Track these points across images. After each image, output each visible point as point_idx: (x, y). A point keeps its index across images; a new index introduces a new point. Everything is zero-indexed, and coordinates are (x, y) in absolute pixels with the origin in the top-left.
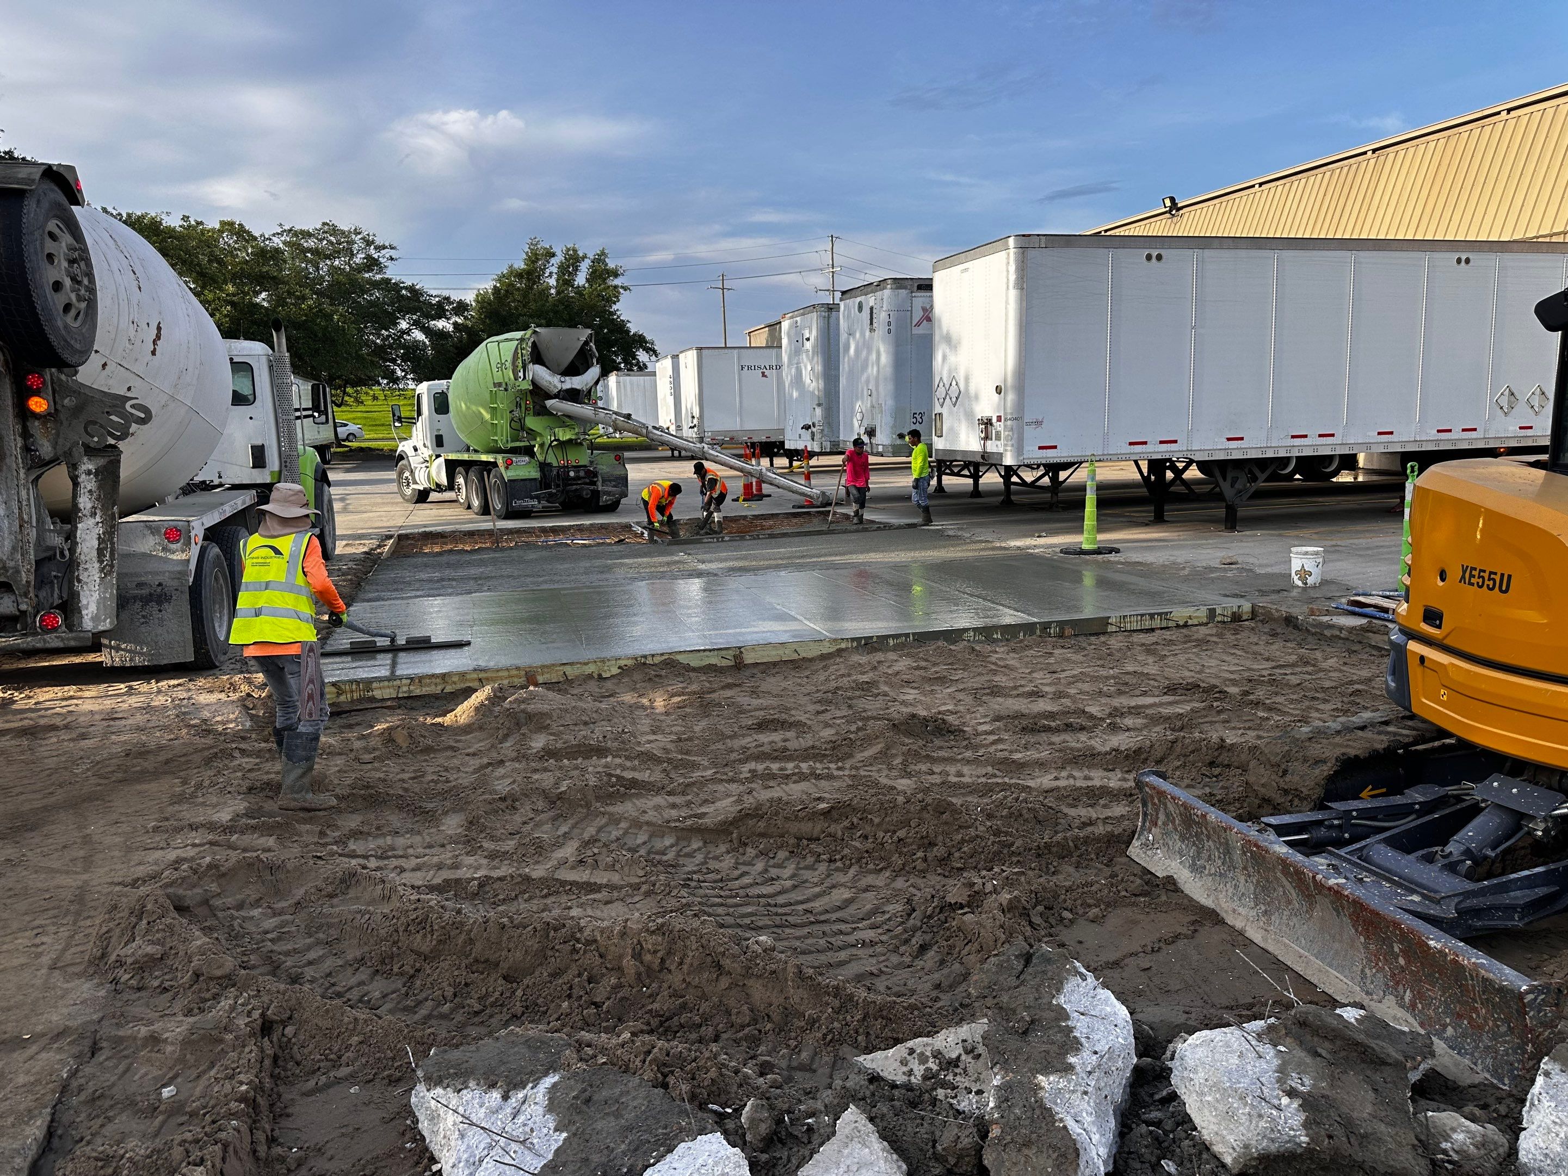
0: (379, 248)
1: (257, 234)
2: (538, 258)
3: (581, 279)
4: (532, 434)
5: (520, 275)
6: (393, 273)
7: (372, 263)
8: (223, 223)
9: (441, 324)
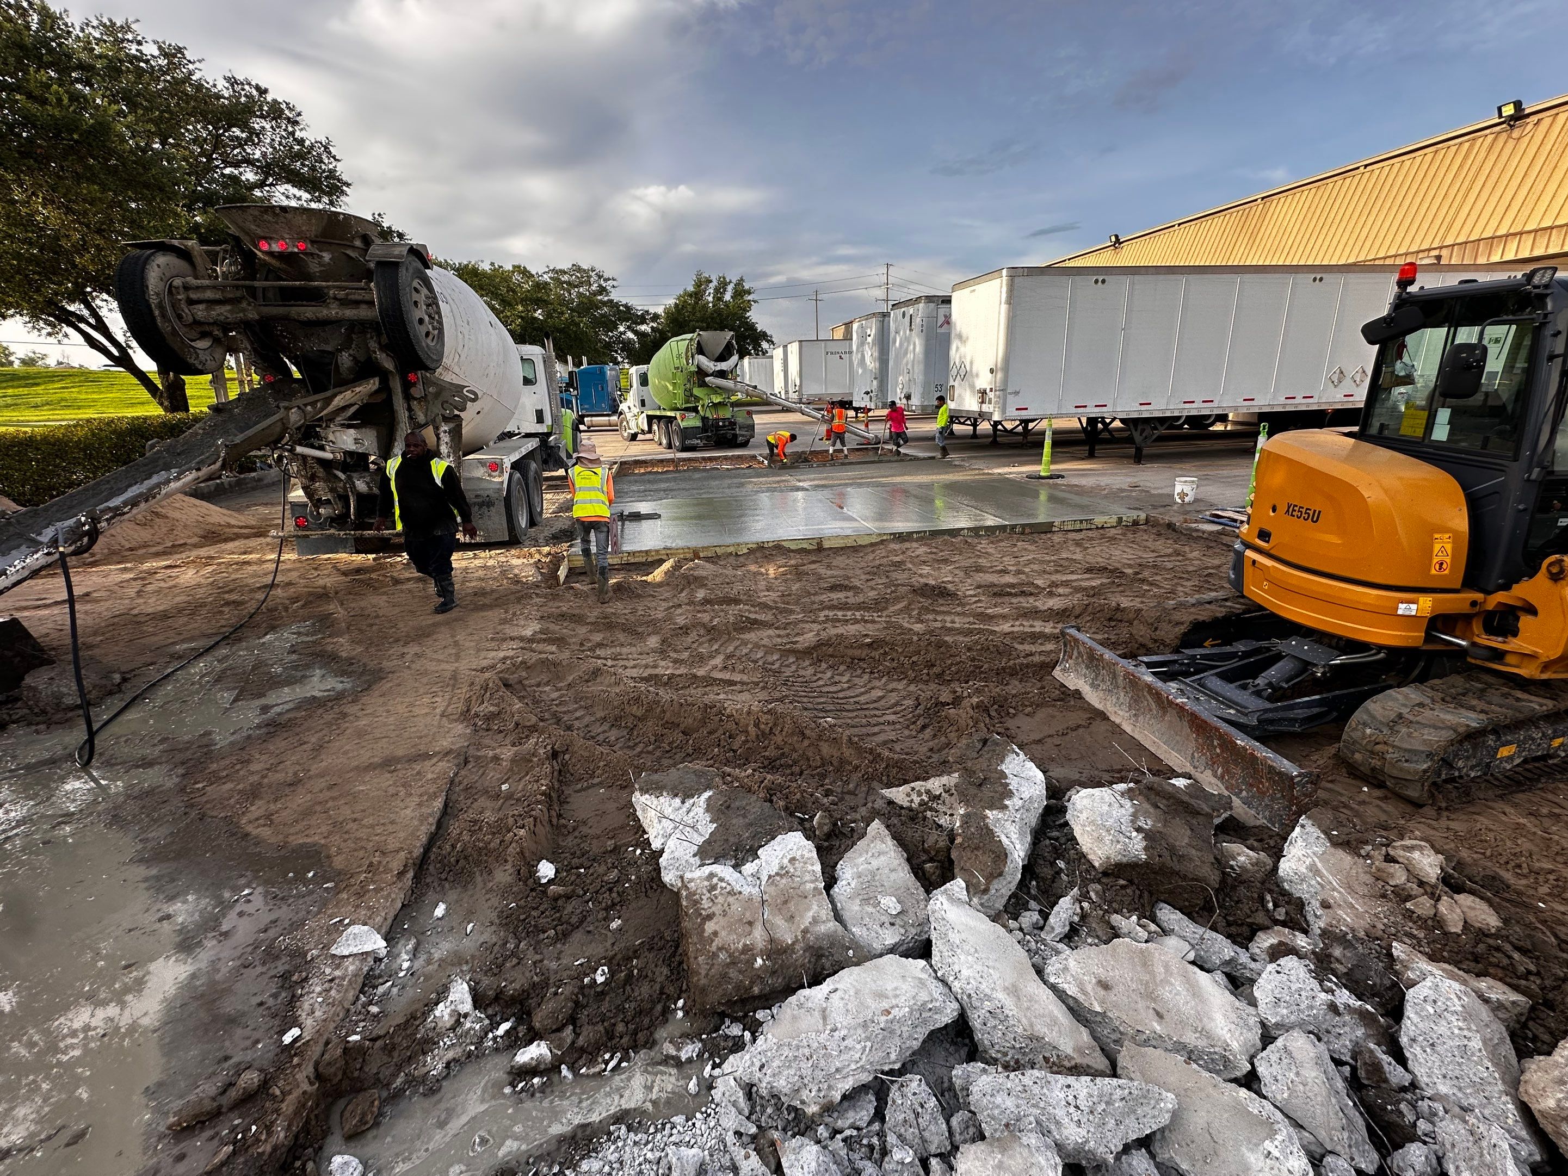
0: (606, 280)
1: (534, 272)
2: (702, 283)
3: (728, 297)
4: (697, 399)
5: (691, 295)
6: (615, 296)
7: (602, 290)
8: (514, 267)
9: (643, 328)
